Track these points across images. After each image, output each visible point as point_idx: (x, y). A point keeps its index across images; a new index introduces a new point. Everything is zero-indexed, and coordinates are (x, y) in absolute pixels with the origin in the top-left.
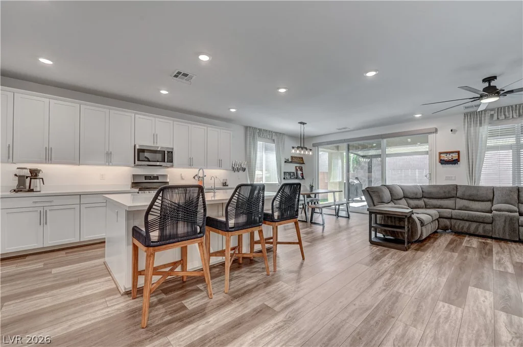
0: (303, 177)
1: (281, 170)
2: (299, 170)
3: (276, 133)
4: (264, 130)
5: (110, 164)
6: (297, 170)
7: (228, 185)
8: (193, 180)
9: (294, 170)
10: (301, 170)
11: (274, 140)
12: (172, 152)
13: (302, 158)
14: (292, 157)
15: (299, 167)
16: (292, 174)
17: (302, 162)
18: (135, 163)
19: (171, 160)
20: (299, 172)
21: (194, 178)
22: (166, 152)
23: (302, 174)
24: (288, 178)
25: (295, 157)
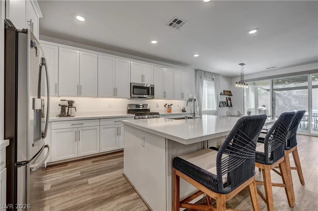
0: (231, 105)
1: (218, 100)
2: (228, 100)
3: (215, 74)
4: (207, 72)
5: (116, 96)
6: (227, 100)
7: (186, 111)
8: (164, 107)
9: (225, 100)
10: (230, 100)
11: (213, 79)
12: (153, 88)
13: (230, 92)
14: (224, 91)
15: (229, 98)
16: (224, 103)
17: (230, 94)
18: (131, 96)
19: (153, 94)
20: (229, 102)
21: (165, 106)
22: (150, 88)
23: (231, 103)
24: (222, 106)
25: (226, 91)
